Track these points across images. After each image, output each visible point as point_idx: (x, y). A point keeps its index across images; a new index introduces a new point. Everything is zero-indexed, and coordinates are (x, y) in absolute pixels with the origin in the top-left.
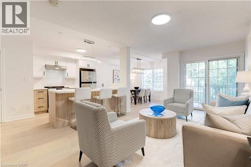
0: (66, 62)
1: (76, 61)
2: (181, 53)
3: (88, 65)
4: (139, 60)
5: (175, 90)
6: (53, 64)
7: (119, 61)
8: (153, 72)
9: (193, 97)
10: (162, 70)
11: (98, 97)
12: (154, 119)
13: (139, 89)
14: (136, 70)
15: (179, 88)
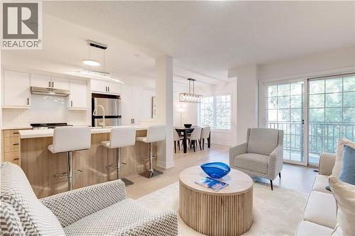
0: (70, 82)
1: (86, 82)
2: (260, 67)
3: (107, 89)
4: (192, 82)
5: (249, 130)
6: (46, 86)
7: (154, 82)
8: (215, 101)
9: (282, 144)
10: (229, 97)
11: (108, 144)
12: (206, 194)
13: (192, 128)
14: (187, 98)
15: (256, 127)
